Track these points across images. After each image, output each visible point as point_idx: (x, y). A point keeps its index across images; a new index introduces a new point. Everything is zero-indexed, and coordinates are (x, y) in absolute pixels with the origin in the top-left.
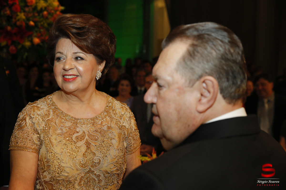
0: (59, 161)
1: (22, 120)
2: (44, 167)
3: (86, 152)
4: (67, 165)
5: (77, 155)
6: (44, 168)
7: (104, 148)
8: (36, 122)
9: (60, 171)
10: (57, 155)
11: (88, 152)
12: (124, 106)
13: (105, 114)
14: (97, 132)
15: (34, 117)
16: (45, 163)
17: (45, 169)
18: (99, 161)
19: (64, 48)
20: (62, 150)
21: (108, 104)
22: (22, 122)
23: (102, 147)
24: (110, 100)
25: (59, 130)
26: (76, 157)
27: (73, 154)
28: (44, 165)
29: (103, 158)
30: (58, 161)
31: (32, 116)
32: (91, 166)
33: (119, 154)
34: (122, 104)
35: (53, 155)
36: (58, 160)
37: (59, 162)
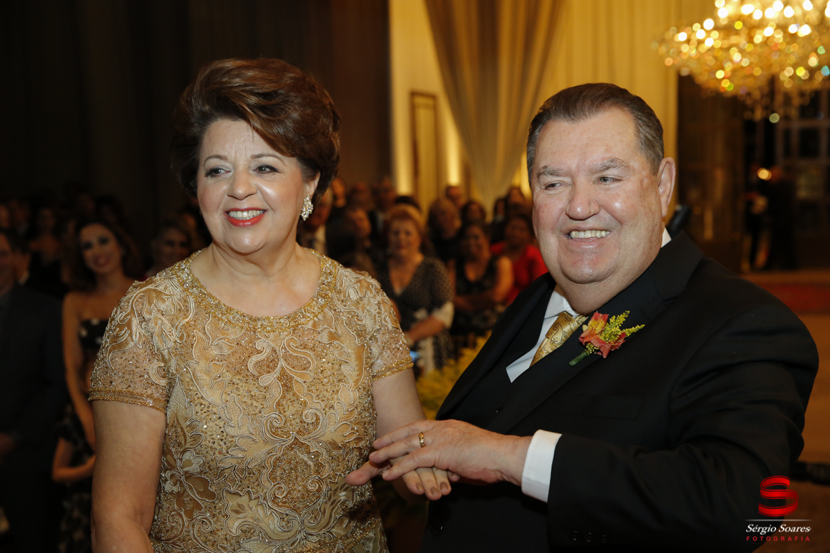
0: (221, 424)
1: (121, 326)
2: (185, 440)
3: (283, 397)
4: (241, 431)
5: (262, 406)
6: (185, 443)
7: (325, 388)
8: (157, 330)
9: (224, 446)
10: (215, 410)
11: (288, 398)
12: (362, 278)
13: (321, 301)
14: (305, 348)
15: (152, 317)
16: (185, 430)
17: (188, 446)
18: (315, 419)
19: (228, 146)
20: (224, 396)
21: (323, 279)
22: (121, 330)
23: (321, 385)
24: (329, 269)
25: (213, 347)
26: (260, 412)
27: (252, 405)
28: (184, 434)
29: (324, 412)
30: (217, 422)
31: (147, 316)
32: (297, 433)
33: (361, 401)
34: (359, 274)
35: (206, 410)
36: (219, 420)
37: (221, 426)
